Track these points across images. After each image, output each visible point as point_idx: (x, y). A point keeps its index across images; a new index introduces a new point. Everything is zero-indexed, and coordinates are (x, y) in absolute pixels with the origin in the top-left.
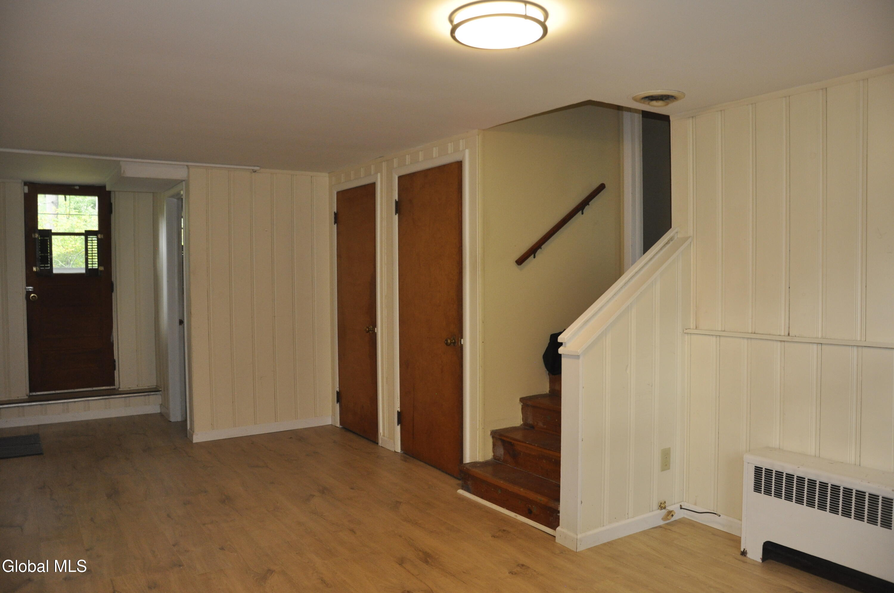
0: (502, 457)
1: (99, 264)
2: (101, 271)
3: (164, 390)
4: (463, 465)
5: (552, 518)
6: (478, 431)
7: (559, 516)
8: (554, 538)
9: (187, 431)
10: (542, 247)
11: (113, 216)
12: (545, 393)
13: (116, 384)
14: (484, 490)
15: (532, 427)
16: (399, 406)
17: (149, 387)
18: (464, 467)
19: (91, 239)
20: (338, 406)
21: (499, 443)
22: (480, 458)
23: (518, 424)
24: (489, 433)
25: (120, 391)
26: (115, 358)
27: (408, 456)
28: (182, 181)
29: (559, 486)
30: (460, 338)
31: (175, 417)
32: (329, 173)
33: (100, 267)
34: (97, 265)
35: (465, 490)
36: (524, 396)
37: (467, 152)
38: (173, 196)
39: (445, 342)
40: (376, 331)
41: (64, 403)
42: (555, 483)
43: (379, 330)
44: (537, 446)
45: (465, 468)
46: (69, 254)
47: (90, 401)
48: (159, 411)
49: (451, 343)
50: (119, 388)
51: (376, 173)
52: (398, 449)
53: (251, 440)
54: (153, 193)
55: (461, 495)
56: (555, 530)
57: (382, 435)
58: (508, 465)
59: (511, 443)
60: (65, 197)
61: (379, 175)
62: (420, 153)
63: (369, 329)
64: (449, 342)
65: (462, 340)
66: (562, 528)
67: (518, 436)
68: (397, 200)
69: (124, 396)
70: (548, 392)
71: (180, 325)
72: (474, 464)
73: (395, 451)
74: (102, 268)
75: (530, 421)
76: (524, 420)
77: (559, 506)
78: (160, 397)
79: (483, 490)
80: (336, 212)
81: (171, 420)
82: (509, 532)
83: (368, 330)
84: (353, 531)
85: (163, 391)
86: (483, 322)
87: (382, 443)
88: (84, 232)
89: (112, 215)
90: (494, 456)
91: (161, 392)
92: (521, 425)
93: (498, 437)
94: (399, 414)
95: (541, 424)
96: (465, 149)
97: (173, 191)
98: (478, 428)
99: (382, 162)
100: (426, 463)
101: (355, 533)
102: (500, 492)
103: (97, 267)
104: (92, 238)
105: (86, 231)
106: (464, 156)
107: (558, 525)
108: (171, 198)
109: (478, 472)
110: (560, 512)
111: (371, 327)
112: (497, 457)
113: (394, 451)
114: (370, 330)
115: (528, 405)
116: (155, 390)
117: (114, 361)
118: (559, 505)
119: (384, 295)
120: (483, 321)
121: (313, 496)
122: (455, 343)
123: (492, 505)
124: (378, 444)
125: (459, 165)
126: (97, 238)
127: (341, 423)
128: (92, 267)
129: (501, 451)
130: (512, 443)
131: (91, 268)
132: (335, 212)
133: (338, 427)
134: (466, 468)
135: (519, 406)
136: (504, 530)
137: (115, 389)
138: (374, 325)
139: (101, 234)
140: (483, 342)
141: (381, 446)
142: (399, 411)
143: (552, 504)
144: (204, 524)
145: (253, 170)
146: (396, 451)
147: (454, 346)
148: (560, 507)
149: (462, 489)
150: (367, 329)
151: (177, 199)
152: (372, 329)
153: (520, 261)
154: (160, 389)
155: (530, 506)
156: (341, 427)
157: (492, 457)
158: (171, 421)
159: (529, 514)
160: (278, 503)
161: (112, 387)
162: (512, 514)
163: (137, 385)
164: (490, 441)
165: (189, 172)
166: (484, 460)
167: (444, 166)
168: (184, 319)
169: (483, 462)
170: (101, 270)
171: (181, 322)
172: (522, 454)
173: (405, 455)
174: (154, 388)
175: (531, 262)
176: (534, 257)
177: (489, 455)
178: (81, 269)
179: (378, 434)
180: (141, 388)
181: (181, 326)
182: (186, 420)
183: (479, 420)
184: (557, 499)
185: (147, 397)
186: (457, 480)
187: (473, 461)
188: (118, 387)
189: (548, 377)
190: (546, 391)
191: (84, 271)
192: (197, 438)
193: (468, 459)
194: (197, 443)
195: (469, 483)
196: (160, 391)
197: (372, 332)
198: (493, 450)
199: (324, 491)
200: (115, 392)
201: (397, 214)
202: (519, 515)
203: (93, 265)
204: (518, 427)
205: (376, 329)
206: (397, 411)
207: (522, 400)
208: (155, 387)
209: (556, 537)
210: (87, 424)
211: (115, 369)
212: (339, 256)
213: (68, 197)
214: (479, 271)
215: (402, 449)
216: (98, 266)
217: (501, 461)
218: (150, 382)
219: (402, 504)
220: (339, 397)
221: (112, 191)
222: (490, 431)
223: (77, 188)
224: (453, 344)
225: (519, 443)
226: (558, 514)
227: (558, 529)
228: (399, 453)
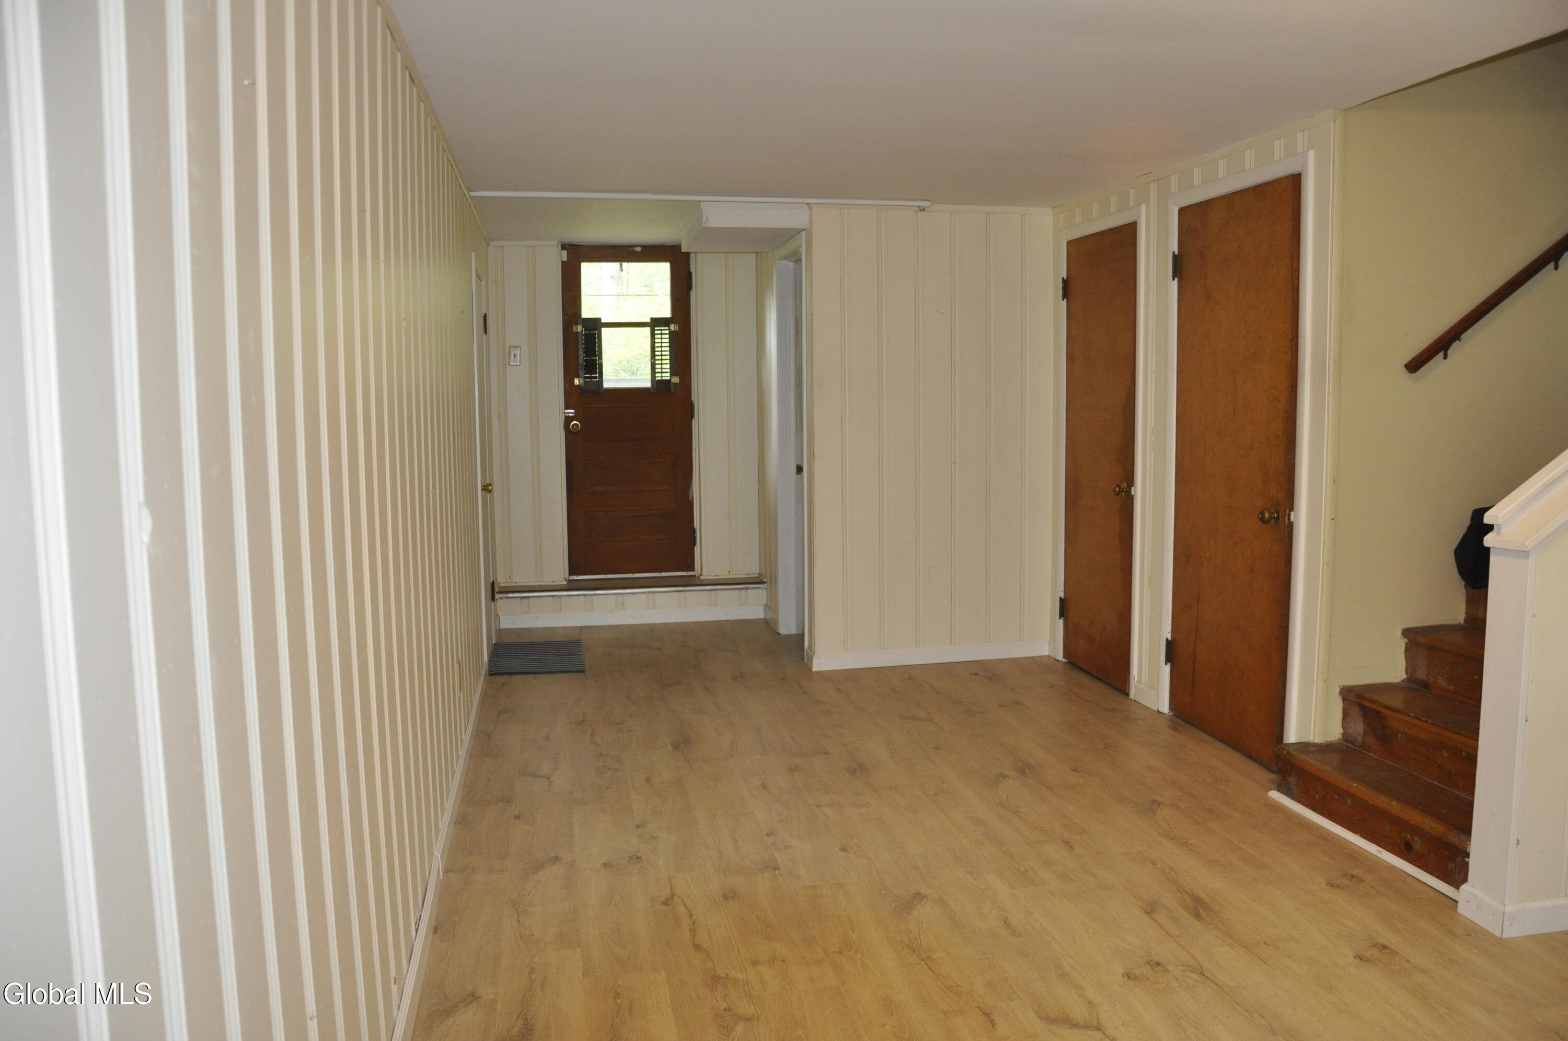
0: (1360, 738)
1: (673, 373)
2: (675, 384)
3: (771, 582)
4: (1282, 746)
5: (1454, 865)
6: (1315, 686)
7: (1467, 864)
8: (1455, 903)
9: (804, 652)
10: (1462, 337)
11: (693, 293)
12: (1456, 622)
13: (696, 570)
14: (1319, 796)
15: (1425, 686)
16: (1170, 630)
17: (747, 576)
18: (1284, 750)
19: (659, 332)
20: (1060, 623)
21: (1356, 711)
22: (1315, 736)
23: (1397, 678)
24: (1337, 690)
25: (703, 579)
26: (695, 527)
27: (1182, 722)
28: (800, 231)
29: (1471, 805)
30: (1288, 510)
31: (787, 627)
32: (1053, 208)
33: (674, 377)
34: (668, 375)
35: (1283, 792)
36: (1413, 625)
37: (1311, 155)
38: (786, 258)
39: (1259, 516)
40: (1133, 493)
41: (618, 594)
42: (1465, 798)
43: (1138, 491)
44: (1432, 724)
45: (1285, 752)
46: (635, 359)
47: (656, 594)
48: (762, 616)
49: (1271, 518)
50: (701, 575)
51: (1138, 205)
52: (1165, 708)
53: (908, 674)
54: (756, 253)
55: (1274, 801)
56: (1458, 888)
57: (1136, 679)
58: (1372, 754)
59: (1379, 712)
60: (621, 265)
61: (1143, 206)
62: (1221, 162)
63: (1121, 490)
64: (1267, 516)
65: (1292, 513)
66: (1473, 886)
67: (1396, 701)
68: (1176, 253)
69: (707, 588)
70: (1462, 622)
71: (797, 474)
72: (1304, 747)
73: (1158, 711)
74: (676, 380)
75: (1421, 674)
76: (1409, 671)
77: (1468, 843)
78: (765, 592)
79: (1317, 796)
80: (1065, 278)
81: (780, 632)
82: (1362, 881)
83: (1119, 490)
84: (1069, 845)
85: (768, 582)
86: (1334, 482)
87: (1135, 694)
88: (649, 320)
89: (691, 291)
90: (1344, 734)
91: (766, 584)
92: (1402, 681)
93: (1354, 700)
94: (1169, 644)
95: (1442, 682)
96: (1308, 150)
97: (788, 249)
98: (1315, 679)
99: (1150, 183)
100: (1212, 735)
101: (1072, 847)
102: (1349, 802)
103: (669, 378)
104: (661, 330)
105: (652, 319)
106: (1305, 165)
107: (1465, 880)
108: (785, 262)
109: (1311, 762)
110: (1471, 855)
111: (1125, 484)
112: (1350, 736)
113: (1156, 710)
114: (1122, 492)
115: (1418, 643)
116: (757, 581)
117: (694, 531)
118: (1470, 840)
119: (1149, 427)
120: (1334, 478)
121: (1005, 777)
122: (1278, 518)
123: (1334, 825)
124: (1128, 695)
125: (1295, 182)
126: (669, 329)
127: (1066, 655)
128: (662, 377)
129: (1358, 728)
130: (1382, 715)
131: (660, 378)
132: (1063, 278)
133: (1059, 661)
134: (1288, 752)
135: (1401, 644)
136: (1353, 876)
137: (694, 576)
138: (1131, 482)
139: (675, 323)
140: (1333, 519)
141: (1135, 701)
142: (1170, 639)
143: (1454, 838)
144: (819, 806)
145: (919, 207)
146: (1160, 710)
147: (1276, 524)
148: (1470, 845)
149: (1278, 790)
150: (1117, 489)
151: (793, 262)
152: (1126, 488)
153: (1414, 366)
154: (765, 580)
155: (1409, 836)
156: (1064, 660)
157: (1341, 736)
158: (780, 634)
159: (1405, 851)
160: (943, 783)
161: (690, 573)
162: (1372, 848)
163: (729, 572)
164: (1338, 706)
165: (811, 215)
166: (1323, 742)
167: (1266, 184)
168: (803, 464)
169: (1322, 743)
170: (674, 382)
171: (799, 470)
172: (1400, 735)
173: (1178, 720)
174: (755, 577)
175: (1437, 366)
176: (1445, 357)
177: (1334, 732)
178: (645, 380)
179: (1129, 677)
180: (734, 577)
181: (799, 476)
182: (803, 634)
183: (1318, 664)
184: (1466, 829)
185: (744, 592)
186: (1271, 774)
187: (1304, 740)
188: (699, 573)
189: (1465, 592)
190: (1457, 620)
191: (648, 384)
192: (818, 665)
193: (1292, 735)
194: (818, 672)
195: (1292, 780)
196: (764, 583)
197: (1126, 493)
198: (1343, 724)
199: (1025, 769)
200: (693, 582)
201: (1176, 279)
202: (1384, 851)
203: (664, 375)
204: (1396, 683)
205: (1133, 488)
206: (1165, 640)
207: (1407, 633)
208: (757, 576)
209: (1459, 903)
210: (650, 630)
211: (694, 544)
212: (1070, 358)
213: (625, 264)
214: (1329, 382)
215: (1171, 709)
216: (671, 376)
217: (1356, 746)
218: (751, 568)
219: (1161, 806)
220: (1064, 608)
221: (692, 253)
222: (1340, 687)
223: (638, 249)
224: (1275, 521)
225: (1397, 715)
226: (1466, 860)
227: (1464, 887)
228: (1165, 714)
